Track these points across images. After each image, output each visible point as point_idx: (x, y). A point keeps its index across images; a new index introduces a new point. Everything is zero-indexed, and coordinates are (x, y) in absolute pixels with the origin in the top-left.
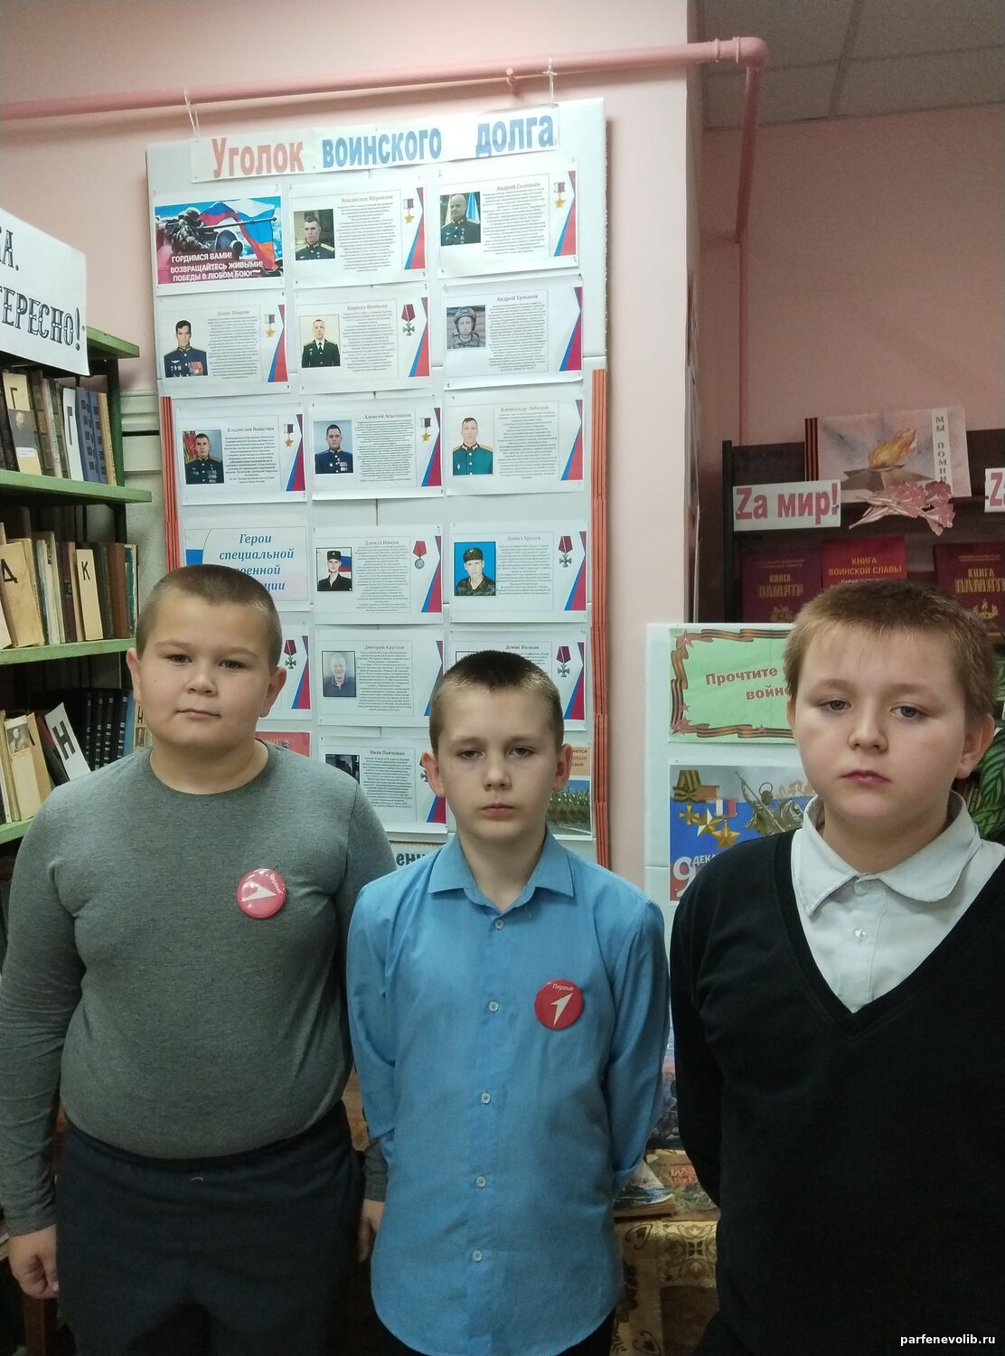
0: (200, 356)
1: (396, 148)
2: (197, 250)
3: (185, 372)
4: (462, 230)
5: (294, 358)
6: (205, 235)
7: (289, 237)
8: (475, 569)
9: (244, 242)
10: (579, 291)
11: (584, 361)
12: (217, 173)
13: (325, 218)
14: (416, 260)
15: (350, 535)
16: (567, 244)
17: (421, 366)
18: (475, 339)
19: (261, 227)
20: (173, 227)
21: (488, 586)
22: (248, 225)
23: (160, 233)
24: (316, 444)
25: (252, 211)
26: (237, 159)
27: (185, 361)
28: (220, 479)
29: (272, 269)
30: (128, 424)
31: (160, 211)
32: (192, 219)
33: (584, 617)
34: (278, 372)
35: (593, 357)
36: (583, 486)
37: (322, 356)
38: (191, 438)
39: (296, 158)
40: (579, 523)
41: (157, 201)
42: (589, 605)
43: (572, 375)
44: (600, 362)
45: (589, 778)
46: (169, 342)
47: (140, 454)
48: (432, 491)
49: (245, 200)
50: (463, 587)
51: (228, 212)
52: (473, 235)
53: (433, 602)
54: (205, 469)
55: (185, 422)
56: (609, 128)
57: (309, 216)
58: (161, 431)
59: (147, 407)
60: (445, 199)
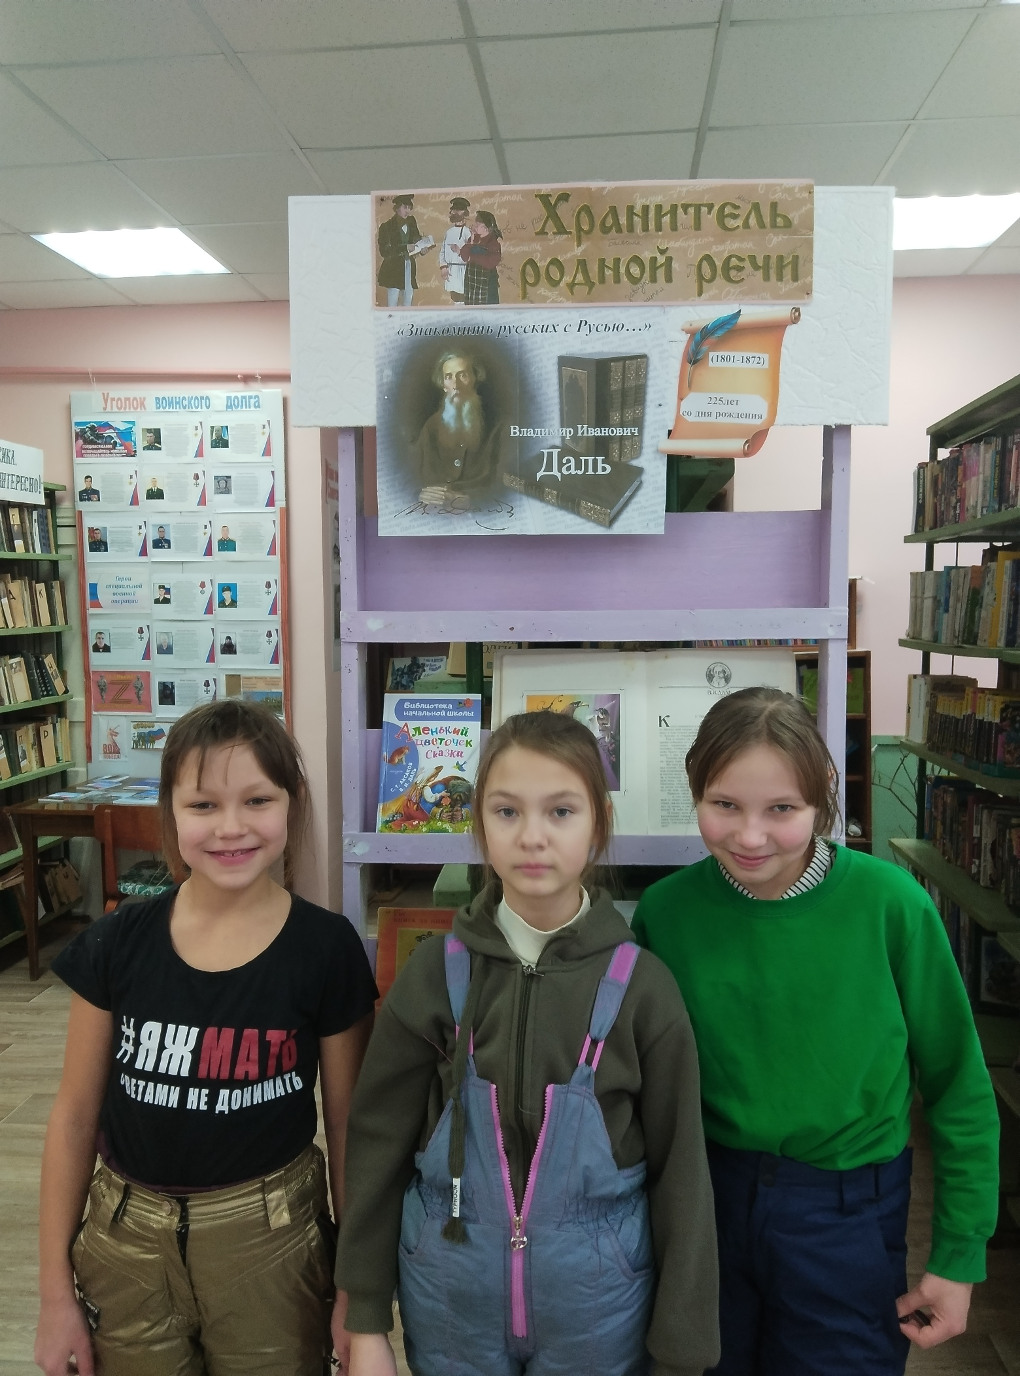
0: (96, 492)
1: (190, 403)
2: (96, 443)
3: (89, 499)
4: (220, 442)
5: (142, 496)
6: (100, 437)
7: (140, 440)
8: (227, 595)
9: (118, 441)
10: (273, 472)
11: (276, 503)
12: (105, 409)
13: (157, 433)
14: (199, 453)
15: (169, 578)
16: (267, 452)
17: (202, 501)
18: (227, 491)
19: (126, 435)
20: (83, 432)
21: (233, 604)
22: (120, 434)
23: (77, 434)
24: (153, 535)
25: (122, 427)
26: (114, 403)
27: (89, 494)
28: (106, 550)
29: (132, 454)
30: (60, 521)
31: (77, 424)
32: (92, 429)
33: (277, 618)
34: (135, 501)
35: (280, 502)
36: (276, 559)
37: (156, 494)
38: (92, 530)
39: (142, 404)
40: (275, 575)
41: (76, 419)
42: (279, 612)
43: (271, 509)
44: (283, 504)
45: (281, 690)
46: (81, 485)
47: (66, 536)
48: (208, 558)
49: (118, 421)
50: (222, 604)
51: (111, 427)
52: (225, 444)
53: (209, 610)
54: (99, 545)
55: (89, 522)
56: (285, 401)
57: (149, 431)
58: (77, 525)
59: (69, 513)
60: (212, 427)
